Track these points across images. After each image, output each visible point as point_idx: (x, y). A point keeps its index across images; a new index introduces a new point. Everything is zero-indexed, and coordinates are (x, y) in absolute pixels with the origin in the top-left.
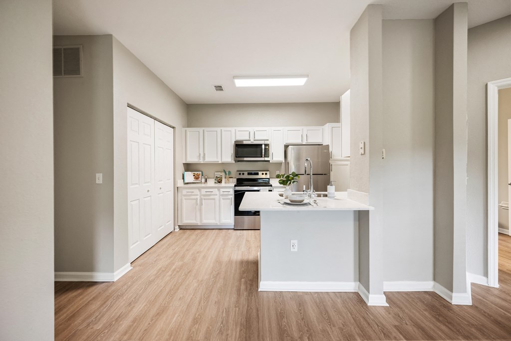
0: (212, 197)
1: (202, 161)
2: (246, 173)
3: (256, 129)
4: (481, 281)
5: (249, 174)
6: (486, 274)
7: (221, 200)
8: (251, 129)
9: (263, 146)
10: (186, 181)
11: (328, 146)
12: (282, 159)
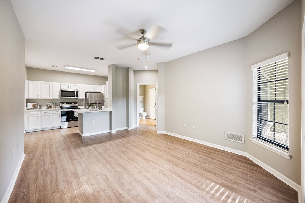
0: (48, 115)
1: (40, 98)
2: (65, 103)
3: (72, 84)
4: (136, 126)
5: (67, 104)
6: (137, 124)
7: (54, 116)
8: (69, 84)
9: (76, 92)
10: (28, 108)
11: (103, 93)
12: (84, 97)
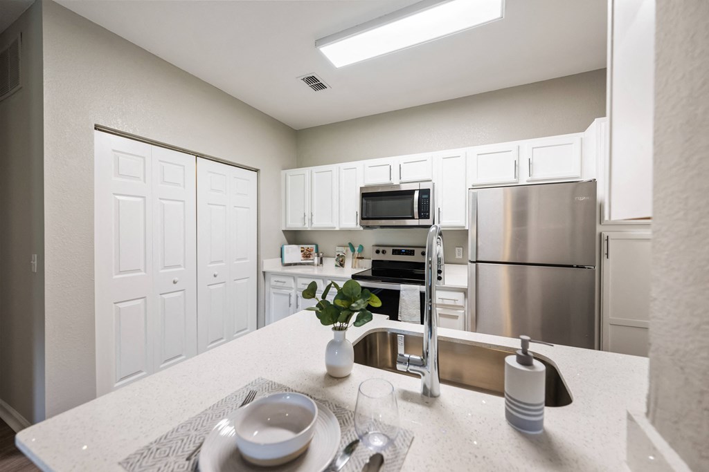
1: (308, 227)
2: (389, 250)
3: (405, 159)
5: (395, 252)
8: (394, 161)
9: (416, 195)
10: (286, 261)
11: (592, 185)
12: (463, 222)
